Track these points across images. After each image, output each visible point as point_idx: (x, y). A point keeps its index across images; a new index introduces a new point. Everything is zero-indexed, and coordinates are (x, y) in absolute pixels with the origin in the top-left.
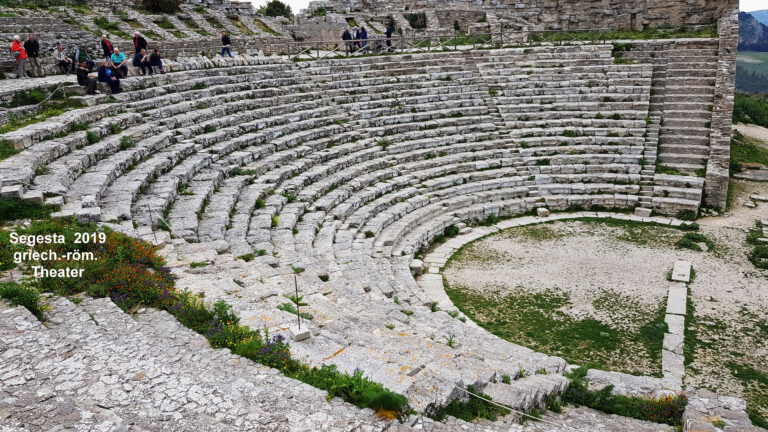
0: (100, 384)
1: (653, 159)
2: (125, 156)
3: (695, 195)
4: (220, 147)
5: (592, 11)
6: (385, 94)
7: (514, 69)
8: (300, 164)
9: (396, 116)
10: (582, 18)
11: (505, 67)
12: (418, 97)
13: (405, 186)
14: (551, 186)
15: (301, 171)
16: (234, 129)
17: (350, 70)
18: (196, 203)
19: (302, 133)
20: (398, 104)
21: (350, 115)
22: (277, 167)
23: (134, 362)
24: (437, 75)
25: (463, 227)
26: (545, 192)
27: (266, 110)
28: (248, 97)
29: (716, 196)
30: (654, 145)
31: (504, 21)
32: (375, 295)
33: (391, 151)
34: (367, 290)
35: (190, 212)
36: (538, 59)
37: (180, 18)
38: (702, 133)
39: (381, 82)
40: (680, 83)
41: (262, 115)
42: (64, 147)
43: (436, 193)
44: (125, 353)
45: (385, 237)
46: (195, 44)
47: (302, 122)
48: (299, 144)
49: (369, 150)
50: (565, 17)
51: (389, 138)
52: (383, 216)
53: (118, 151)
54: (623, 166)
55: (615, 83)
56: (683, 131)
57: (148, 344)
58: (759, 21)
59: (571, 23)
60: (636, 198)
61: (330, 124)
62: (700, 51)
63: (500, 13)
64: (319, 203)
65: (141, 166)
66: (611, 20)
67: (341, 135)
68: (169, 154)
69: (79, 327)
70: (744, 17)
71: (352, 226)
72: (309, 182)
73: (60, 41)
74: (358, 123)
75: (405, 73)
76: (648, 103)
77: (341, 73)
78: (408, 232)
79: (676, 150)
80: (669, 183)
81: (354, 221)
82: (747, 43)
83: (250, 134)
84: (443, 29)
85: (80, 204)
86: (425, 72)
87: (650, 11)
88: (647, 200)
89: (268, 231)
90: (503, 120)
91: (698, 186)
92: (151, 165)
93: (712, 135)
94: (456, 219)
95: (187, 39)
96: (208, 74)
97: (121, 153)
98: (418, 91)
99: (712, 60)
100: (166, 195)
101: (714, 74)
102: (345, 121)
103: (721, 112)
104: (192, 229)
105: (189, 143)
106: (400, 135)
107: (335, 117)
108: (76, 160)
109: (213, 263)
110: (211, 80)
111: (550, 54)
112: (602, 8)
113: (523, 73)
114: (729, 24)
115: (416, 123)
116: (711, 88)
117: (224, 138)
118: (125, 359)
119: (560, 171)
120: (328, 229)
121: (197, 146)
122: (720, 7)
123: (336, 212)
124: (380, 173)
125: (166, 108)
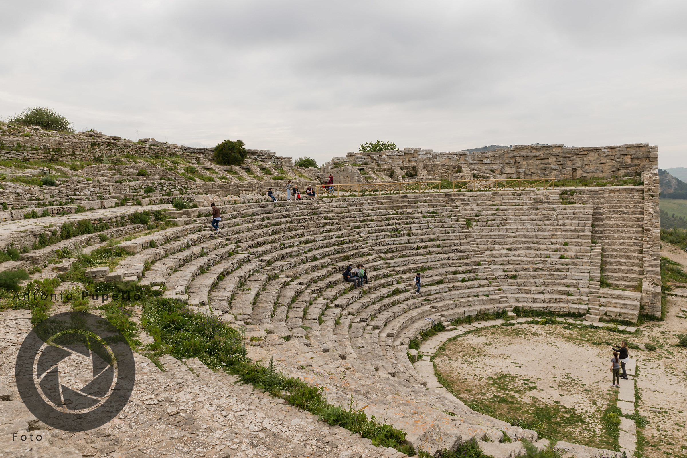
0: (205, 410)
1: (597, 277)
2: (202, 261)
3: (635, 306)
4: (267, 257)
5: (542, 166)
6: (387, 222)
7: (485, 207)
8: (324, 271)
9: (395, 239)
10: (534, 171)
11: (478, 205)
12: (412, 226)
13: (402, 292)
14: (517, 296)
15: (324, 277)
16: (278, 245)
17: (362, 205)
18: (251, 296)
19: (326, 250)
20: (397, 229)
21: (361, 237)
22: (306, 273)
23: (222, 400)
24: (426, 210)
25: (448, 326)
26: (513, 300)
27: (300, 232)
28: (287, 222)
29: (652, 307)
30: (597, 266)
31: (476, 172)
32: (383, 374)
33: (391, 265)
34: (377, 369)
35: (247, 303)
36: (503, 199)
37: (243, 168)
38: (636, 258)
39: (383, 214)
40: (614, 219)
41: (298, 236)
42: (162, 252)
43: (427, 298)
44: (216, 394)
45: (388, 330)
46: (251, 186)
47: (325, 242)
48: (323, 258)
49: (375, 264)
50: (521, 170)
51: (390, 255)
52: (386, 315)
53: (198, 257)
54: (573, 281)
55: (563, 219)
56: (621, 256)
57: (227, 390)
58: (674, 176)
59: (527, 174)
60: (586, 307)
61: (346, 243)
62: (630, 195)
63: (472, 167)
64: (337, 302)
65: (213, 268)
66: (557, 172)
67: (354, 252)
68: (232, 261)
69: (182, 374)
70: (662, 173)
71: (362, 320)
72: (329, 286)
73: (162, 181)
74: (367, 243)
75: (401, 207)
76: (590, 234)
77: (355, 207)
78: (405, 327)
79: (617, 271)
80: (612, 296)
81: (364, 317)
82: (665, 192)
83: (288, 249)
84: (430, 177)
85: (174, 292)
86: (418, 207)
87: (587, 167)
88: (595, 309)
89: (301, 320)
90: (477, 244)
91: (635, 299)
92: (219, 268)
93: (644, 259)
94: (442, 319)
95: (246, 182)
96: (260, 206)
97: (200, 259)
98: (412, 221)
99: (640, 202)
100: (231, 289)
101: (642, 213)
102: (357, 241)
103: (650, 242)
104: (248, 315)
105: (246, 254)
106: (398, 253)
107: (350, 238)
108: (170, 262)
109: (265, 339)
110: (262, 210)
111: (512, 196)
112: (550, 164)
113: (492, 209)
114: (651, 176)
115: (411, 245)
116: (641, 223)
117: (270, 251)
118: (216, 397)
119: (523, 284)
120: (346, 321)
121: (251, 256)
122: (642, 164)
123: (350, 309)
124: (383, 281)
125: (231, 228)
